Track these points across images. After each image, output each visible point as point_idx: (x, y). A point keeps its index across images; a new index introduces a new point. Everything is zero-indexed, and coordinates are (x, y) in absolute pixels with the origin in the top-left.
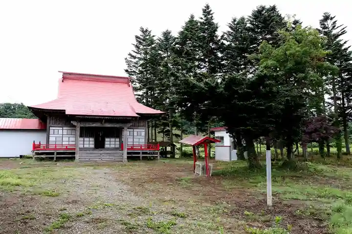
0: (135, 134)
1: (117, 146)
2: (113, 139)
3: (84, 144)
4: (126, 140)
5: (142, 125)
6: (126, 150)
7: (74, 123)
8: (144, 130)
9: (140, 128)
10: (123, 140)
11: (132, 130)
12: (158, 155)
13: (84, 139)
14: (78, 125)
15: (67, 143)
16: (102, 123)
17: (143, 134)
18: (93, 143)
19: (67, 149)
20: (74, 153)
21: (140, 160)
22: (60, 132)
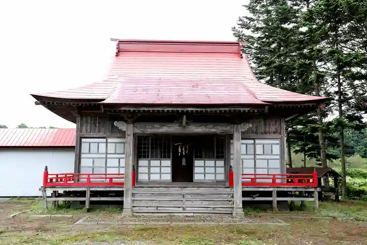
0: (259, 150)
1: (221, 177)
2: (210, 163)
3: (149, 173)
4: (238, 164)
5: (273, 129)
6: (240, 186)
7: (121, 126)
8: (278, 142)
9: (268, 136)
10: (232, 165)
11: (252, 142)
12: (315, 199)
13: (149, 163)
14: (130, 129)
15: (115, 171)
16: (181, 124)
17: (277, 149)
18: (169, 170)
19: (112, 184)
20: (120, 194)
21: (272, 208)
22: (102, 147)
